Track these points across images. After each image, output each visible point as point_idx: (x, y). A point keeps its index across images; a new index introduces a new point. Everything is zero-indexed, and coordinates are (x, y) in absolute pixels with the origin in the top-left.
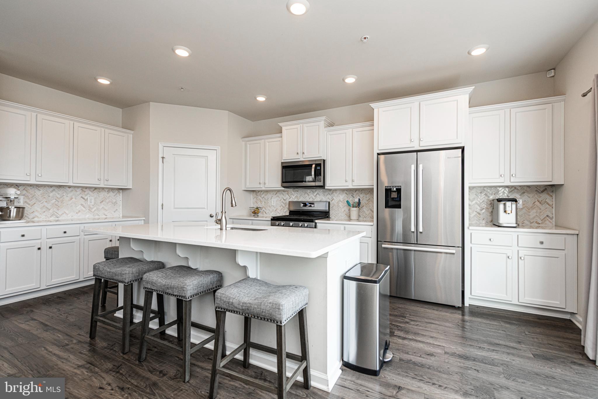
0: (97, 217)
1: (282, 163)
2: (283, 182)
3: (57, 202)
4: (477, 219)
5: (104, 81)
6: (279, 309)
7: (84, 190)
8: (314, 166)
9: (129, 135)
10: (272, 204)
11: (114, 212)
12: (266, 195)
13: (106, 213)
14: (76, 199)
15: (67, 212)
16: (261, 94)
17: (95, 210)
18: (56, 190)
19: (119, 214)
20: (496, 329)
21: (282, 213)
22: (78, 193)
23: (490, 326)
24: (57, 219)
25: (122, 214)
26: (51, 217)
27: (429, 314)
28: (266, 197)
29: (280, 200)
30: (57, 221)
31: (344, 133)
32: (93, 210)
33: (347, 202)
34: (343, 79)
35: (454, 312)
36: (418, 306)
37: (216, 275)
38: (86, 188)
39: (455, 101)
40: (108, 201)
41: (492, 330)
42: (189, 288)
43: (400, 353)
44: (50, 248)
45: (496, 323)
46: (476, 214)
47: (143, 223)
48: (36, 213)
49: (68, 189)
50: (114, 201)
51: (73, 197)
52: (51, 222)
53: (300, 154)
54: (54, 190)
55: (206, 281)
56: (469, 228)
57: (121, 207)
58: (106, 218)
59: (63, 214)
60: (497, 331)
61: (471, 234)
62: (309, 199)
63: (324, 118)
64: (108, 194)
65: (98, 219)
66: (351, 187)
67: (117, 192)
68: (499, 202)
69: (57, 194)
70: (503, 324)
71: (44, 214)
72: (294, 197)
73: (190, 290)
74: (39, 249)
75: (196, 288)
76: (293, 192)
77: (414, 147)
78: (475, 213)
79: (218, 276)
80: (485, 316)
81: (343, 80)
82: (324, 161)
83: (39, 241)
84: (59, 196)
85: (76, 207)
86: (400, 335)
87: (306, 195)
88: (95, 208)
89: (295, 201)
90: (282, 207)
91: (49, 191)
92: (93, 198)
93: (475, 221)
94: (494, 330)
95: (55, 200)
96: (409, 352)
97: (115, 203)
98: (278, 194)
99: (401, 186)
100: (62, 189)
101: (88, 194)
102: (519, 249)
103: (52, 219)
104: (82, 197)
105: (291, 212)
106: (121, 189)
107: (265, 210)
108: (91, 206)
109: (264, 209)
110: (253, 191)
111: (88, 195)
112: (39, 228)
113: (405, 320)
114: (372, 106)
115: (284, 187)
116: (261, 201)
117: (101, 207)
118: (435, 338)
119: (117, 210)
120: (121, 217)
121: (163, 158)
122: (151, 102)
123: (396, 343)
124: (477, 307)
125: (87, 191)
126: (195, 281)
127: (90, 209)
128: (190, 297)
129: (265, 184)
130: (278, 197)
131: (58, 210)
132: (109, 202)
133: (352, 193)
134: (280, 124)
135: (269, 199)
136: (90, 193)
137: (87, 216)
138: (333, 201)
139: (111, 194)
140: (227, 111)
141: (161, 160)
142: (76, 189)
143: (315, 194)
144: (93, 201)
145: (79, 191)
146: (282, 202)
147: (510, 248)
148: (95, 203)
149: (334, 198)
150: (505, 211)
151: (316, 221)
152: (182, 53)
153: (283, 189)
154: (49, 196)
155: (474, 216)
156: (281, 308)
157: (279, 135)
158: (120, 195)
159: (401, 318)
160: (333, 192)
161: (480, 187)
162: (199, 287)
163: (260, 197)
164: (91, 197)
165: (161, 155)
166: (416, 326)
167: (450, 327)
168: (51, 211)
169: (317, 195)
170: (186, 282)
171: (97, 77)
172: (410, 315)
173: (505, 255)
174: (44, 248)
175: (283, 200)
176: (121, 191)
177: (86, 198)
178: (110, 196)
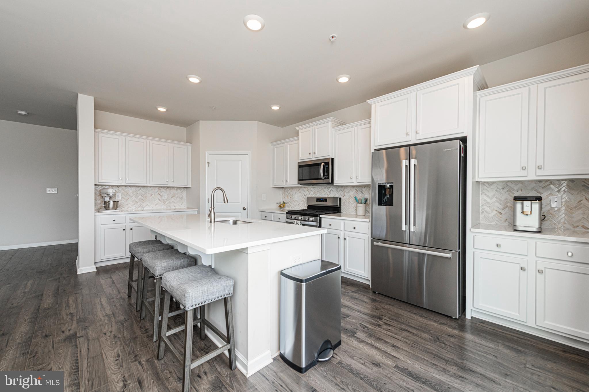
0: (169, 208)
1: (298, 163)
2: (299, 180)
3: (142, 197)
4: (497, 219)
5: (162, 109)
6: (184, 296)
7: (160, 188)
8: (323, 164)
9: (189, 147)
10: (296, 200)
11: (181, 204)
12: (291, 191)
13: (175, 205)
14: (154, 195)
15: (149, 204)
16: (276, 104)
17: (168, 203)
18: (142, 189)
19: (185, 206)
20: (486, 353)
21: (303, 207)
22: (156, 191)
23: (480, 347)
24: (142, 209)
25: (187, 206)
26: (139, 207)
27: (412, 320)
28: (291, 193)
29: (302, 196)
30: (143, 210)
31: (349, 132)
32: (166, 203)
33: (355, 198)
34: (336, 79)
35: (445, 322)
36: (406, 310)
37: (186, 260)
38: (161, 187)
39: (456, 84)
40: (176, 196)
41: (479, 352)
42: (157, 268)
43: (344, 356)
44: (131, 229)
45: (491, 345)
46: (496, 214)
47: (196, 213)
48: (129, 205)
49: (149, 188)
50: (181, 196)
51: (153, 194)
52: (139, 211)
53: (312, 154)
54: (140, 189)
55: (176, 263)
56: (470, 230)
57: (186, 201)
58: (175, 209)
59: (146, 206)
60: (485, 355)
61: (474, 236)
62: (325, 195)
63: (331, 119)
64: (176, 191)
65: (170, 209)
66: (355, 184)
67: (183, 189)
68: (516, 200)
69: (142, 192)
70: (501, 348)
71: (135, 205)
72: (312, 193)
73: (158, 270)
74: (124, 230)
75: (165, 269)
76: (312, 189)
77: (410, 141)
78: (495, 212)
79: (189, 261)
80: (482, 334)
81: (337, 81)
82: (332, 159)
83: (125, 224)
84: (143, 193)
85: (155, 201)
86: (360, 337)
87: (322, 191)
88: (168, 202)
89: (313, 196)
90: (303, 202)
91: (137, 190)
92: (166, 194)
93: (495, 222)
94: (480, 353)
95: (141, 196)
96: (355, 357)
97: (182, 198)
98: (300, 190)
99: (393, 183)
100: (145, 188)
101: (163, 191)
102: (537, 259)
103: (140, 209)
104: (159, 194)
105: (309, 207)
106: (186, 187)
107: (291, 205)
108: (165, 200)
109: (290, 203)
110: (282, 188)
111: (163, 193)
112: (124, 215)
113: (379, 322)
114: (369, 102)
115: (301, 184)
116: (288, 197)
117: (171, 201)
118: (398, 347)
119: (183, 203)
120: (186, 208)
121: (209, 163)
122: (200, 121)
123: (348, 345)
124: (482, 322)
125: (162, 189)
126: (164, 264)
127: (164, 202)
128: (159, 276)
129: (286, 181)
130: (300, 193)
131: (143, 203)
132: (178, 197)
133: (361, 189)
134: (297, 128)
135: (294, 195)
136: (164, 190)
137: (162, 208)
138: (345, 197)
139: (179, 191)
140: (256, 121)
141: (207, 164)
142: (155, 188)
143: (329, 191)
144: (166, 197)
145: (157, 189)
146: (304, 197)
147: (525, 257)
148: (167, 198)
149: (346, 194)
150: (523, 212)
151: (321, 216)
152: (194, 80)
153: (300, 186)
154: (137, 193)
155: (494, 215)
156: (186, 295)
157: (296, 138)
158: (185, 192)
159: (377, 319)
160: (344, 189)
161: (503, 182)
162: (168, 268)
163: (287, 193)
164: (165, 194)
165: (207, 161)
166: (387, 330)
167: (425, 339)
168: (139, 204)
169: (331, 191)
170: (156, 263)
171: (157, 107)
172: (389, 318)
173: (518, 265)
174: (128, 229)
175: (304, 195)
176: (186, 189)
177: (161, 194)
178: (178, 193)
